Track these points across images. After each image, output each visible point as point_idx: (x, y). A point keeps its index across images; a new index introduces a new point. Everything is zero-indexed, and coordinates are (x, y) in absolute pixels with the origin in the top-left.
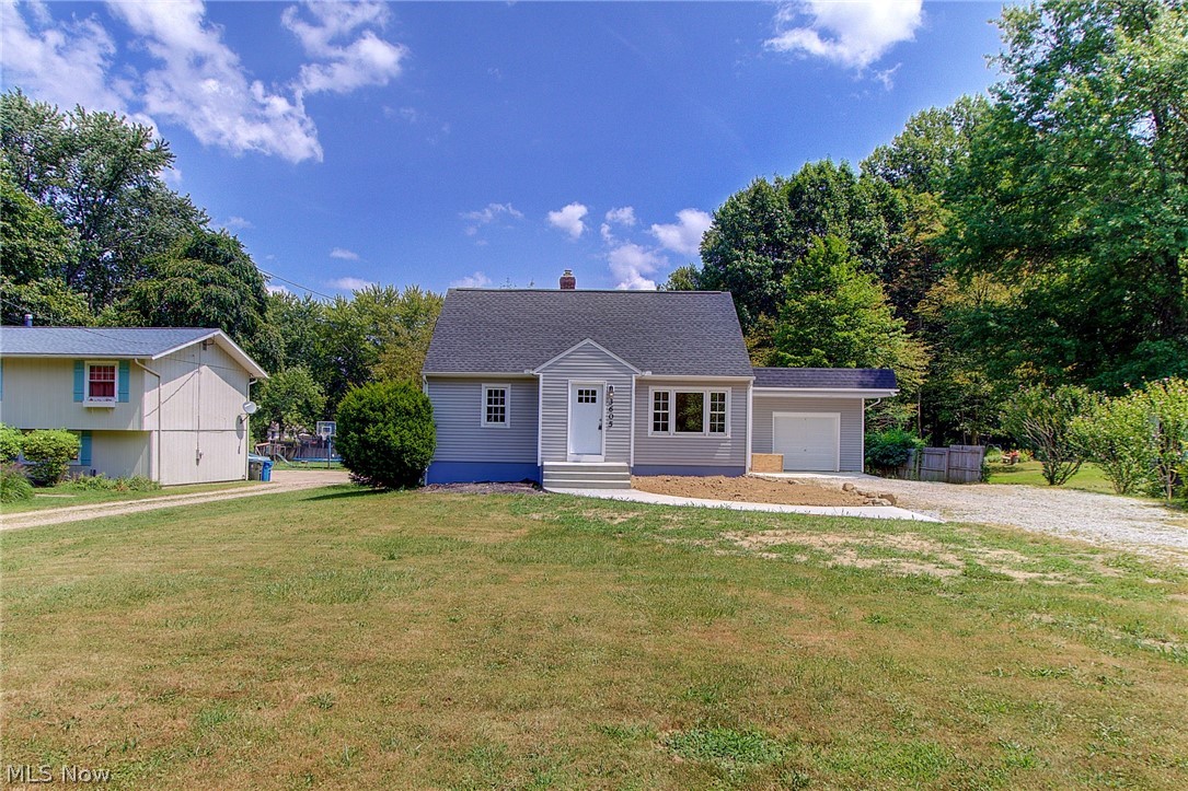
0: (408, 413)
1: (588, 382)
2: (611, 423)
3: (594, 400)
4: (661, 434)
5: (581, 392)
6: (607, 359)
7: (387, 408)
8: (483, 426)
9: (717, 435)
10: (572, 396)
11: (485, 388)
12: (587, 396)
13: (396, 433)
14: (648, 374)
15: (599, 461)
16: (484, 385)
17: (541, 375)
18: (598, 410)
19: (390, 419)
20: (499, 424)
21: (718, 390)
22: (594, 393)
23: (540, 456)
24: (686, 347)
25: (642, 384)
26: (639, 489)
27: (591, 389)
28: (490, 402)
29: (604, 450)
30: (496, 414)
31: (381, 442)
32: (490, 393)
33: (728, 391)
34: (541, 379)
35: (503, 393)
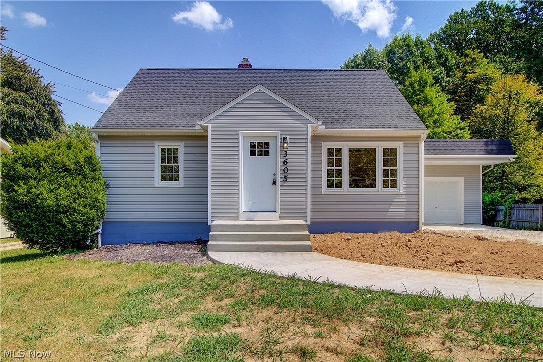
0: (67, 170)
1: (261, 133)
2: (286, 177)
3: (267, 153)
4: (335, 191)
5: (253, 146)
6: (282, 107)
7: (43, 163)
8: (156, 185)
9: (390, 191)
10: (243, 149)
11: (158, 146)
12: (259, 149)
13: (51, 191)
14: (322, 129)
15: (274, 219)
16: (157, 143)
17: (210, 126)
18: (271, 164)
19: (45, 176)
20: (172, 184)
21: (390, 145)
22: (267, 145)
23: (210, 215)
24: (354, 107)
25: (317, 139)
26: (322, 252)
27: (263, 141)
28: (163, 161)
29: (279, 207)
30: (170, 173)
31: (33, 201)
32: (163, 150)
33: (400, 147)
34: (210, 129)
35: (176, 150)
